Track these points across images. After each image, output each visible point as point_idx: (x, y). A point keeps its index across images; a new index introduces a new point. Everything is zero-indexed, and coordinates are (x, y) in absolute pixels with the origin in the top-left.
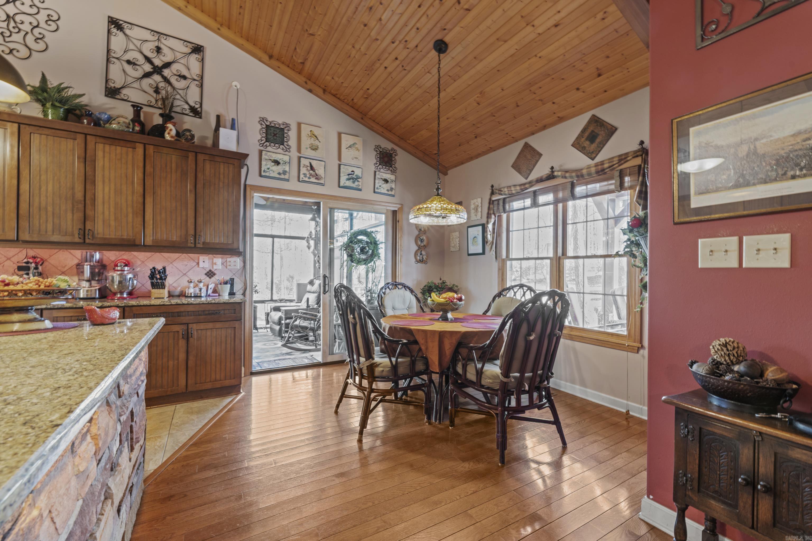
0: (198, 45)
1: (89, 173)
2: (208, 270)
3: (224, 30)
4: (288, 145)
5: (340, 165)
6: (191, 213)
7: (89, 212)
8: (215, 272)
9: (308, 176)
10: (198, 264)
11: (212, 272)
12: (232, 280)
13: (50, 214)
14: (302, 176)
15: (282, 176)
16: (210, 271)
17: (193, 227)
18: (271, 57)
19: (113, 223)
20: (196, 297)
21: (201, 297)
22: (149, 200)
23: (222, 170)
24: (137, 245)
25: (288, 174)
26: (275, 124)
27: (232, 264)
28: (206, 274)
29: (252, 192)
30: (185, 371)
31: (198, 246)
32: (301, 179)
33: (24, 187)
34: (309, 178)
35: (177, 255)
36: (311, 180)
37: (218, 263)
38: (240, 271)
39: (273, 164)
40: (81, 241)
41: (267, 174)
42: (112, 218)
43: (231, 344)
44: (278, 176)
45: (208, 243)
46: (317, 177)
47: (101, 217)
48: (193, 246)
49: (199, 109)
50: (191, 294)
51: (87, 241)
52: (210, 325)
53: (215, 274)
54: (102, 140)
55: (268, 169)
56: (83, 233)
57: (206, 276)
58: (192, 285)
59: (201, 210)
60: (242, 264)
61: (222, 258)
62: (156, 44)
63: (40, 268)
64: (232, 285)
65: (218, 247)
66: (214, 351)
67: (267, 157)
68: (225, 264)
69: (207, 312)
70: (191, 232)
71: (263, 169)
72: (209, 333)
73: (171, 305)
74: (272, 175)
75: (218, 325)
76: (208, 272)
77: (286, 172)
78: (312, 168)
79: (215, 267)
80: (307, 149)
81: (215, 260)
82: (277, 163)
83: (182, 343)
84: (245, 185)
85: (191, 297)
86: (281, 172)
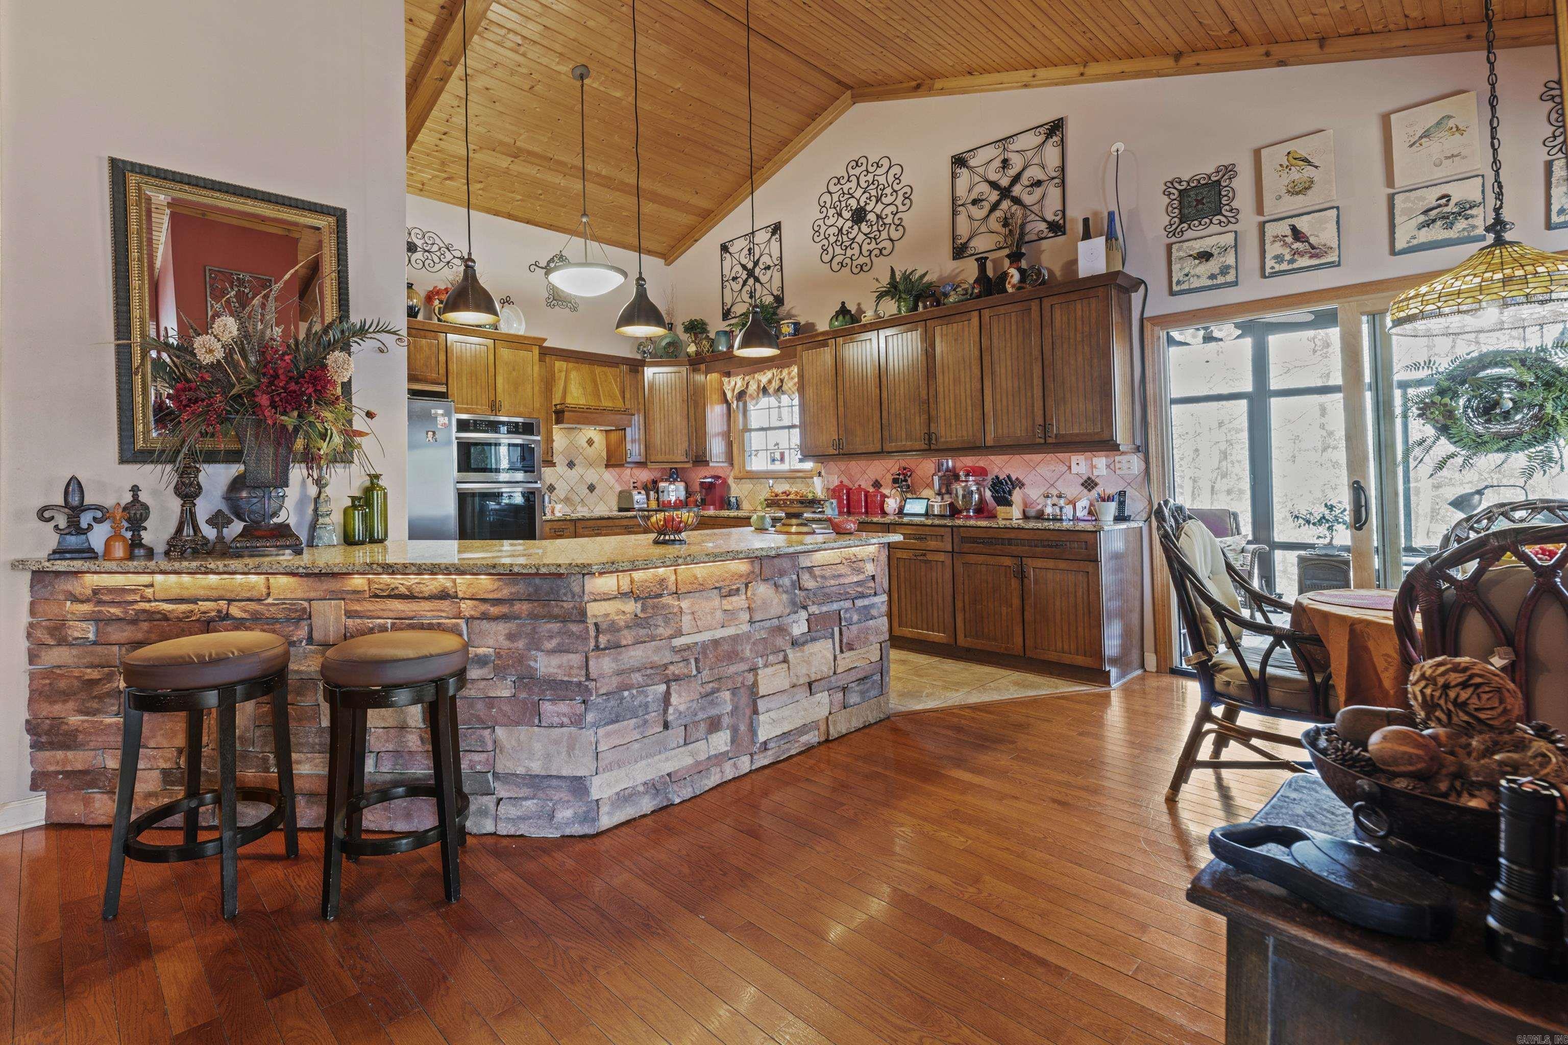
0: (1053, 122)
1: (931, 365)
2: (1085, 478)
3: (1094, 69)
4: (1231, 211)
5: (1391, 199)
6: (1038, 392)
7: (933, 413)
8: (1097, 480)
9: (1288, 257)
10: (1070, 468)
11: (1093, 481)
12: (1122, 494)
13: (903, 419)
14: (1270, 263)
15: (1220, 280)
16: (1089, 478)
17: (1041, 412)
18: (1178, 56)
19: (953, 422)
20: (1055, 519)
21: (1061, 520)
22: (987, 383)
23: (1079, 313)
24: (979, 447)
25: (1233, 272)
26: (1199, 181)
27: (1125, 465)
28: (1083, 485)
29: (1156, 328)
30: (1021, 625)
31: (1050, 440)
32: (1268, 271)
33: (884, 395)
34: (1291, 261)
35: (1039, 457)
36: (1295, 266)
37: (1099, 466)
38: (1139, 479)
39: (1197, 262)
40: (926, 447)
41: (1185, 286)
42: (953, 416)
43: (1083, 598)
44: (1209, 282)
45: (1063, 436)
46: (1315, 251)
47: (943, 415)
48: (1042, 441)
49: (1061, 222)
50: (1048, 515)
51: (933, 447)
52: (1050, 564)
53: (1096, 484)
54: (939, 321)
55: (1187, 275)
56: (929, 436)
57: (1083, 488)
58: (1049, 502)
59: (1050, 385)
60: (1143, 465)
61: (1107, 457)
62: (1002, 157)
63: (909, 480)
64: (1122, 504)
65: (1078, 439)
66: (1058, 603)
67: (1182, 254)
68: (1112, 466)
69: (1046, 543)
70: (1040, 420)
71: (1175, 280)
72: (1050, 575)
73: (999, 528)
74: (1196, 283)
75: (1062, 565)
76: (1086, 481)
77: (1228, 267)
78: (1297, 234)
79: (1096, 473)
80: (1279, 197)
81: (1096, 461)
82: (1205, 256)
83: (1015, 583)
84: (1142, 320)
85: (1048, 520)
86: (1218, 271)
